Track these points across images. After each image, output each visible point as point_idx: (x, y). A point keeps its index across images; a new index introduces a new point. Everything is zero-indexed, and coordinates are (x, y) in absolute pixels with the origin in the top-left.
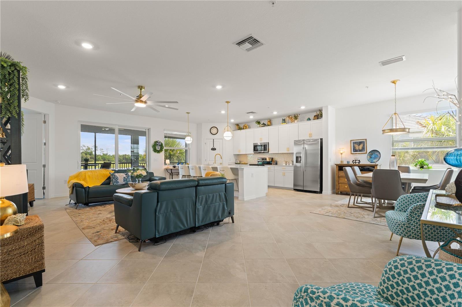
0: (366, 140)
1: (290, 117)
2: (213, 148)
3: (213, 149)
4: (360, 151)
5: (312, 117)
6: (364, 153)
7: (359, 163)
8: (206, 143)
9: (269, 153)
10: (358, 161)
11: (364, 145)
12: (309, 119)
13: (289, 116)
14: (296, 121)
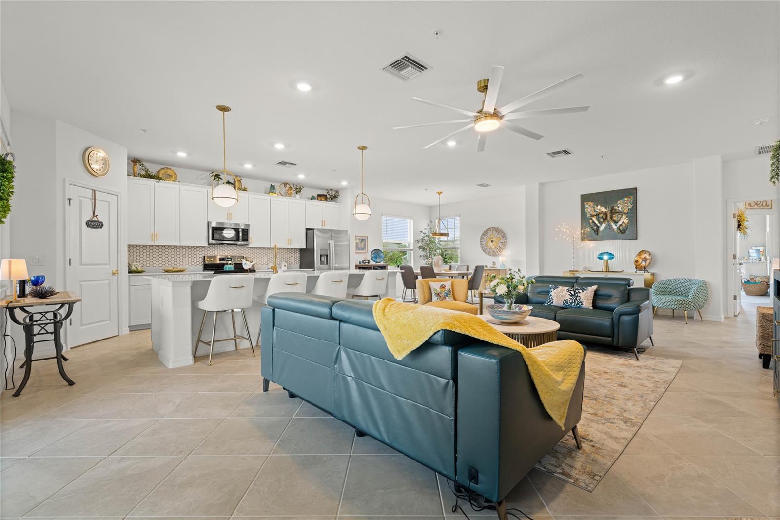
0: (367, 237)
1: (288, 186)
2: (95, 219)
3: (95, 224)
4: (363, 249)
5: (316, 195)
6: (365, 253)
7: (368, 263)
8: (69, 200)
9: (250, 246)
10: (367, 261)
11: (365, 243)
12: (313, 198)
13: (285, 184)
14: (298, 196)
